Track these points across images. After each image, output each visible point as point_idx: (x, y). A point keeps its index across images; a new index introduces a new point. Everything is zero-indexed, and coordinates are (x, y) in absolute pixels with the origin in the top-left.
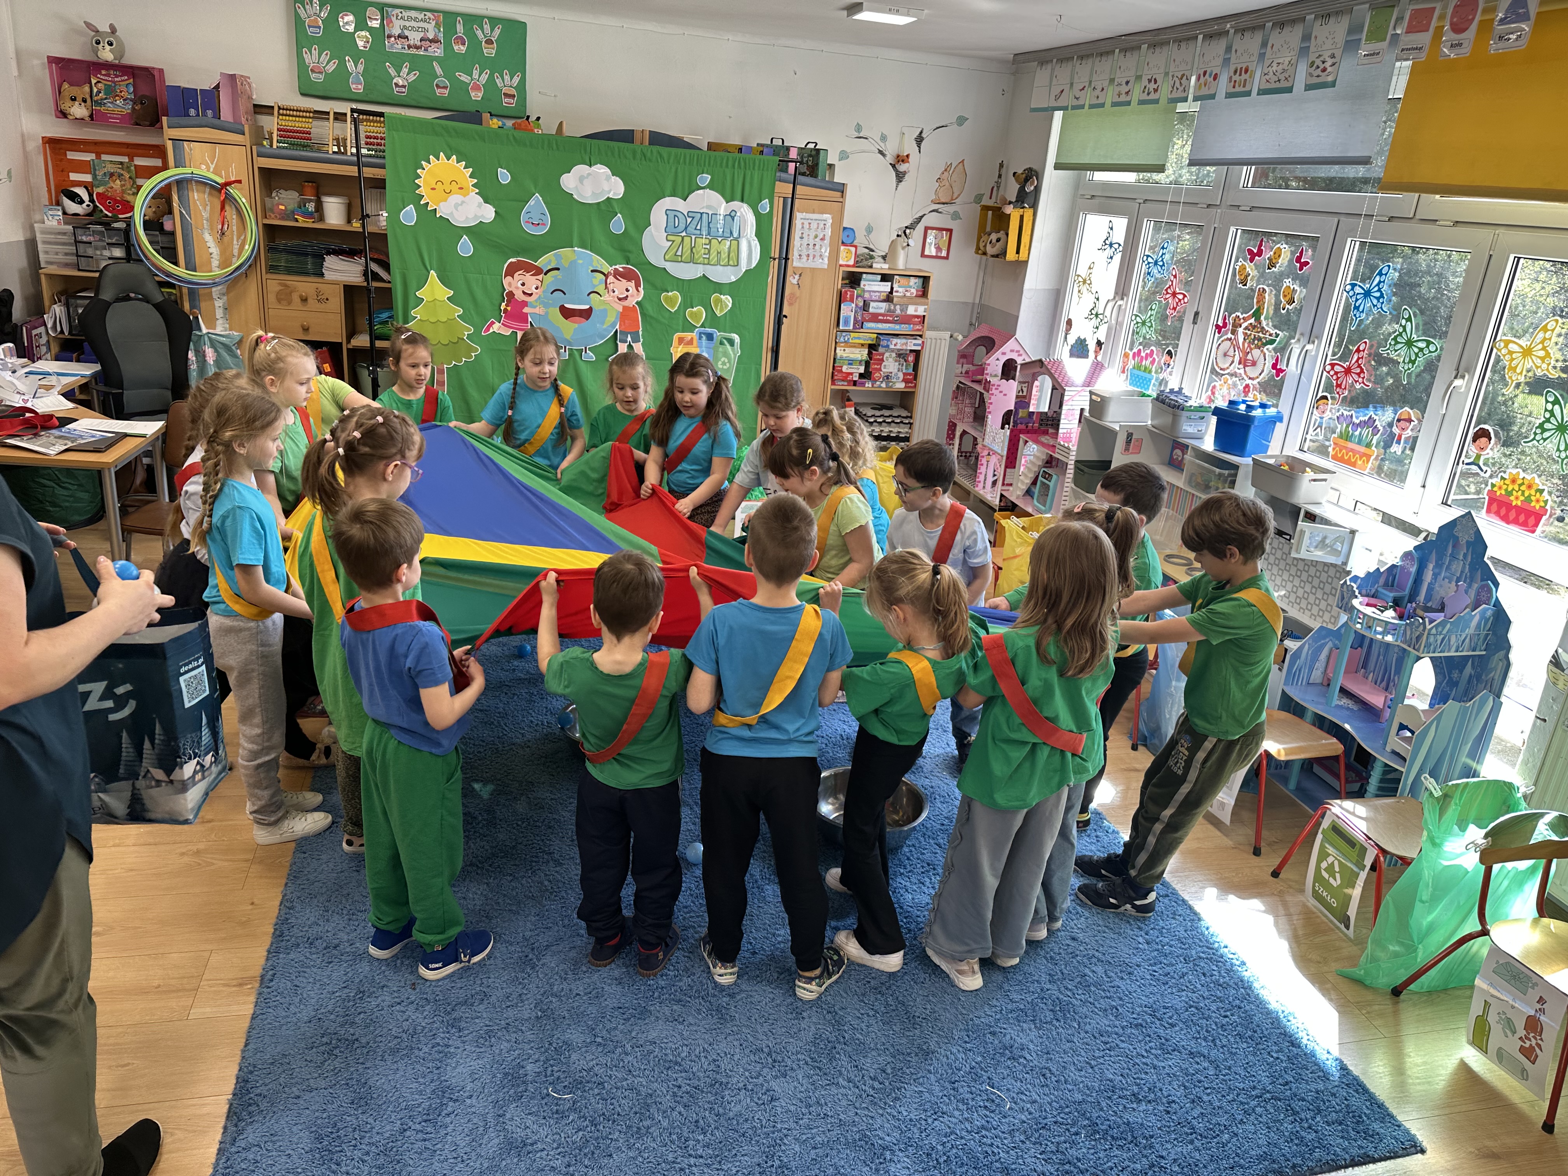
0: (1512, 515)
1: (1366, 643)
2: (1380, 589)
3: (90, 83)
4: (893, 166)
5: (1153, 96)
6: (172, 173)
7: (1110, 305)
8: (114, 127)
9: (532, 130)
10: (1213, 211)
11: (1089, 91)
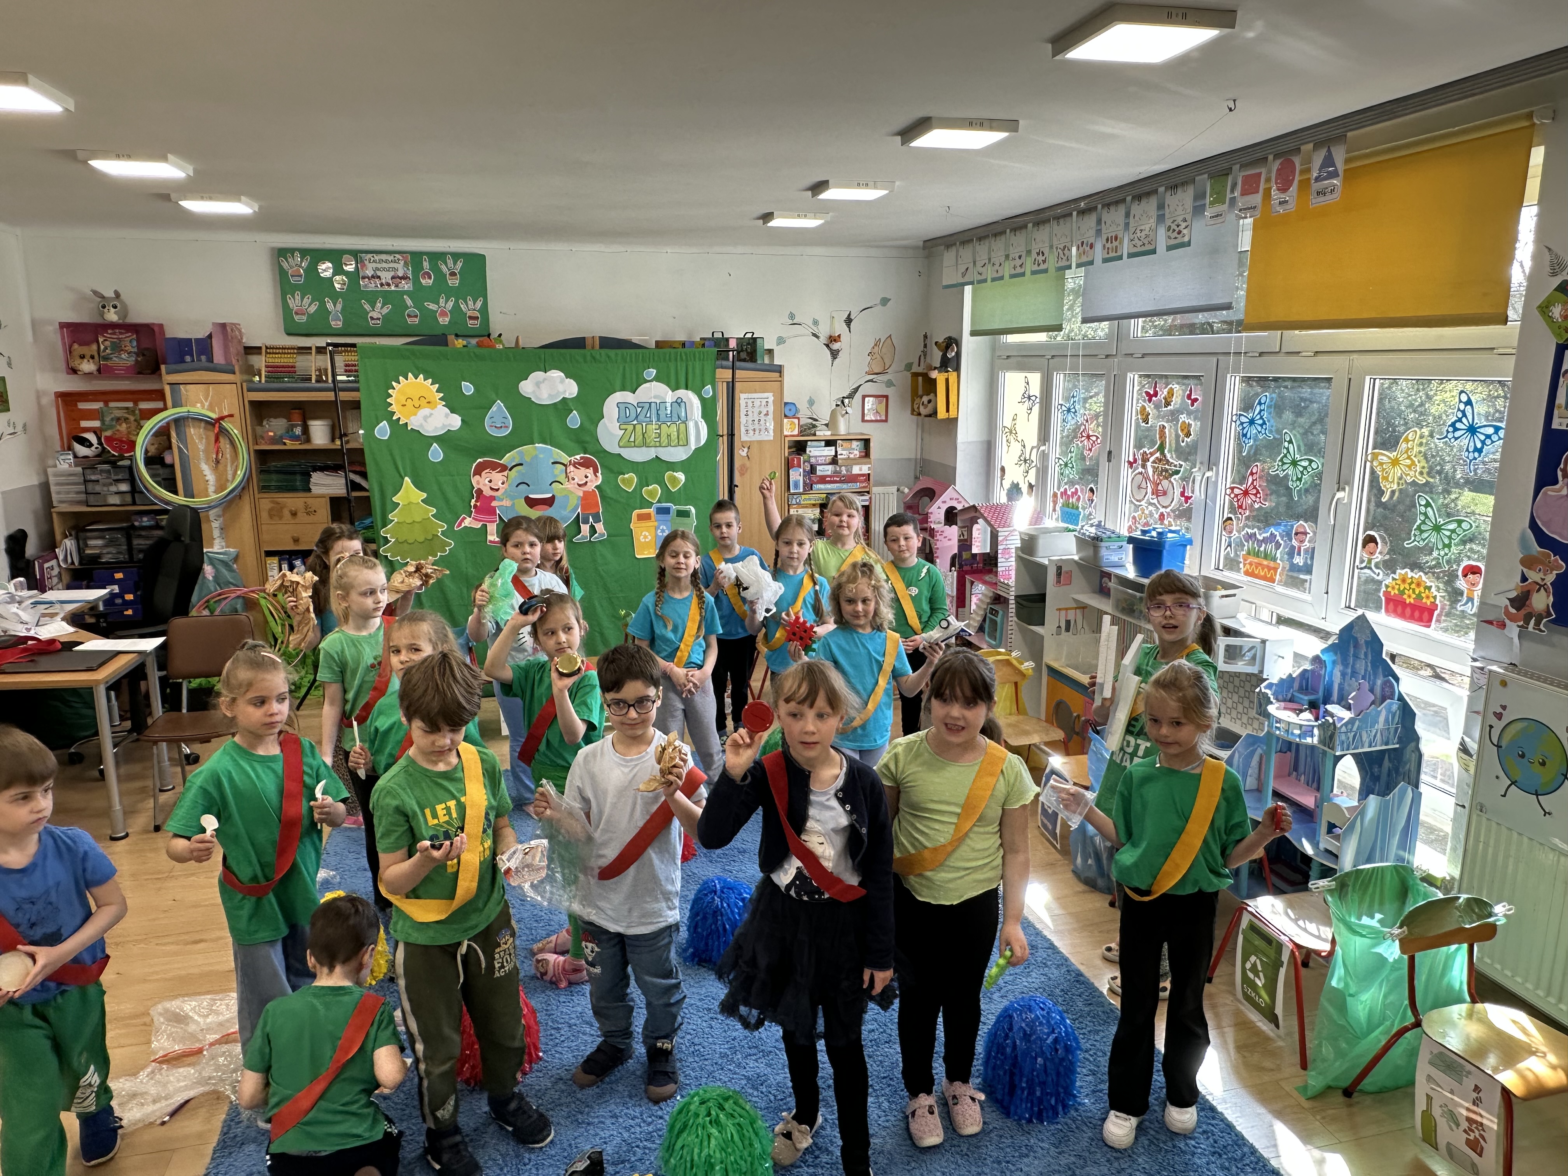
0: (1408, 611)
1: (1294, 748)
2: (1296, 694)
3: (98, 342)
4: (827, 346)
5: (1042, 267)
6: (171, 413)
7: (1035, 451)
8: (118, 377)
9: (493, 347)
10: (1110, 360)
11: (990, 267)
